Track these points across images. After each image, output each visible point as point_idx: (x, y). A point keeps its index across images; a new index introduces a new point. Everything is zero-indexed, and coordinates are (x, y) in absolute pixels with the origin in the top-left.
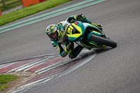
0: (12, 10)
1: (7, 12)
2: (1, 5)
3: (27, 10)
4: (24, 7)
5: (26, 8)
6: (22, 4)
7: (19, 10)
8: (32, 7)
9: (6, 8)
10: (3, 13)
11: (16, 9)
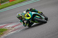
0: (5, 3)
1: (3, 4)
2: (0, 1)
3: (11, 3)
4: (10, 2)
5: (11, 2)
6: (9, 1)
7: (8, 3)
8: (13, 2)
9: (2, 2)
10: (1, 4)
11: (6, 3)
